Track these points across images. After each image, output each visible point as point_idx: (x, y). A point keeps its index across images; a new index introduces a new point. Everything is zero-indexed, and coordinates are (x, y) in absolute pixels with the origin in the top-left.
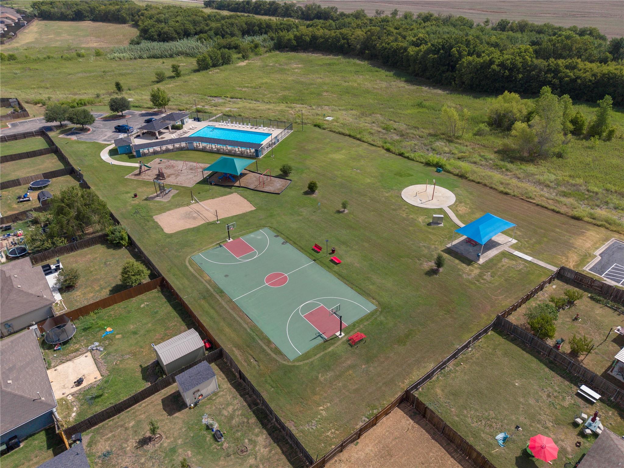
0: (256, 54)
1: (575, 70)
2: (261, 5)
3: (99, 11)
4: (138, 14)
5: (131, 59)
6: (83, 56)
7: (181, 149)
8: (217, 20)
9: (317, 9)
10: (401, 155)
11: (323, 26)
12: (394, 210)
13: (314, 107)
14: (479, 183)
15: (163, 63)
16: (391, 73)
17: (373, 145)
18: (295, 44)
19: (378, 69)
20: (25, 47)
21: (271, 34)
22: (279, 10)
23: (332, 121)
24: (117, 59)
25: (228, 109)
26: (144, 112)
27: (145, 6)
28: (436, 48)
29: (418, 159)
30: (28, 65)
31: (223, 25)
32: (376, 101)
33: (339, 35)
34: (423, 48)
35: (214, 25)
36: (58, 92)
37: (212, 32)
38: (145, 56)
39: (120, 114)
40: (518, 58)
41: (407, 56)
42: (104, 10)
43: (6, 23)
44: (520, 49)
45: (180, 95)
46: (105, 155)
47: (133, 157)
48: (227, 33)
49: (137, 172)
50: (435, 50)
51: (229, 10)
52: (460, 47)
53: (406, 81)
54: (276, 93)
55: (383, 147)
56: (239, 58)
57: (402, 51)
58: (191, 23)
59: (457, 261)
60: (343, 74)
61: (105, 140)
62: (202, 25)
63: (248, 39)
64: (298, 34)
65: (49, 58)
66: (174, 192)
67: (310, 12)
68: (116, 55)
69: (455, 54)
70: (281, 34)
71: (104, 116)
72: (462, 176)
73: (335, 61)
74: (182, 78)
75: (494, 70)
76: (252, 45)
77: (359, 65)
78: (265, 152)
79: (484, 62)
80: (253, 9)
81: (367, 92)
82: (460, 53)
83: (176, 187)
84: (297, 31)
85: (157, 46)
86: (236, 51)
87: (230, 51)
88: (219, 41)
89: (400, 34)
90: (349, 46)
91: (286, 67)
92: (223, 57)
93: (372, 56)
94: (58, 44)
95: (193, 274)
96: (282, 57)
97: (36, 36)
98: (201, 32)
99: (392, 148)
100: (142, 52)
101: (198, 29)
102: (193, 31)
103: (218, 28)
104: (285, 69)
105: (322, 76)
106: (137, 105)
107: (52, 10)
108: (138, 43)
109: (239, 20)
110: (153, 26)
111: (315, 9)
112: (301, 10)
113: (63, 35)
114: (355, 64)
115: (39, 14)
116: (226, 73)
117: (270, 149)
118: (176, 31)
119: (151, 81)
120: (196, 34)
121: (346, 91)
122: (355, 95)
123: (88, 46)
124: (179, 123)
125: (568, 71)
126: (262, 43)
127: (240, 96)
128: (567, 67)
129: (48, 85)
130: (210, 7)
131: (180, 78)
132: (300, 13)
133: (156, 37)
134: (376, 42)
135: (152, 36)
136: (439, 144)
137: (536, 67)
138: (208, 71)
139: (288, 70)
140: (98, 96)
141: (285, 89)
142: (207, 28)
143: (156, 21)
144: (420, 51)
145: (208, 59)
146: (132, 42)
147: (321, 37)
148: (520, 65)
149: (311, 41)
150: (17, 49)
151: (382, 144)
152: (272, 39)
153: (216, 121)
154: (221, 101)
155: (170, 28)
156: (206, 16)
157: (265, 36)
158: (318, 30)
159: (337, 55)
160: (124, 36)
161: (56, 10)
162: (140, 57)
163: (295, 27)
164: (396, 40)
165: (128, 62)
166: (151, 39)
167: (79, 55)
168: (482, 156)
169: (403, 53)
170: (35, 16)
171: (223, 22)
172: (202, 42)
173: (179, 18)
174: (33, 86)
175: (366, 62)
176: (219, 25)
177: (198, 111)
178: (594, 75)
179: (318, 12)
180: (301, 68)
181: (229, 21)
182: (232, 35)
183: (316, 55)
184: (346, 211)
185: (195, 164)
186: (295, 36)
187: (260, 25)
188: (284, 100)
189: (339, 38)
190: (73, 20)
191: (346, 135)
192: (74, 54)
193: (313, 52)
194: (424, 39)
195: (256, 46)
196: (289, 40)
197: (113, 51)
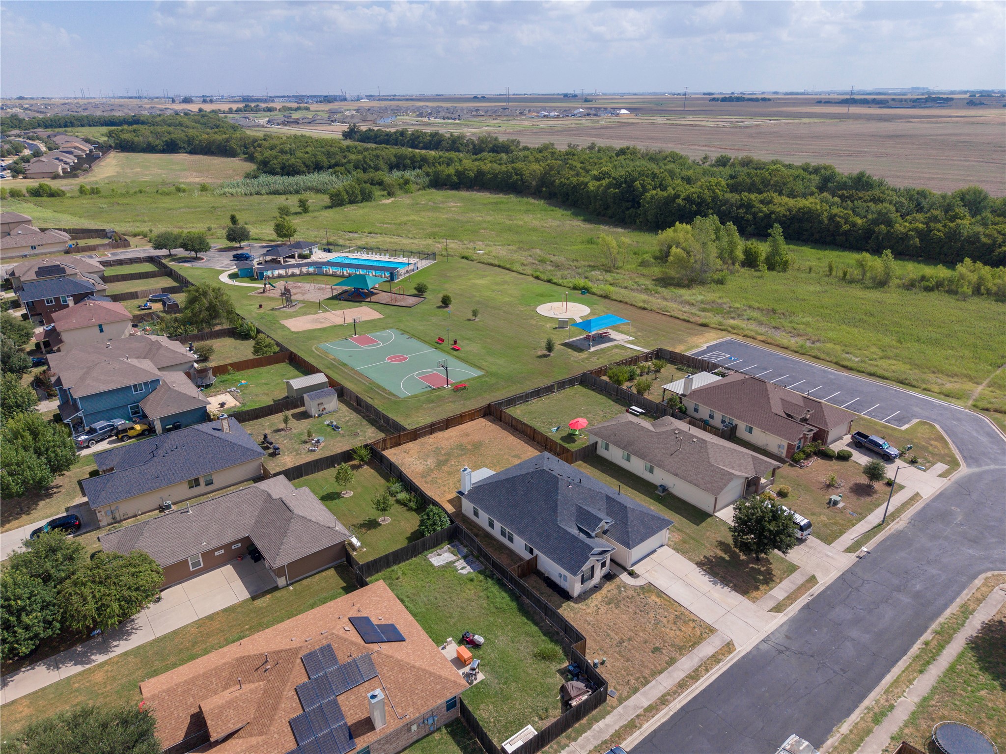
0: (406, 192)
1: (770, 205)
2: (419, 137)
3: (200, 141)
4: (253, 145)
5: (246, 194)
6: (184, 191)
7: (308, 274)
8: (359, 152)
9: (494, 142)
10: (549, 281)
11: (493, 159)
12: (525, 319)
13: (465, 242)
14: (620, 302)
15: (287, 199)
16: (569, 213)
17: (522, 274)
18: (456, 180)
19: (554, 208)
20: (106, 181)
21: (426, 168)
22: (444, 143)
23: (483, 254)
24: (228, 195)
25: (363, 243)
26: (264, 244)
27: (262, 136)
28: (617, 182)
29: (566, 284)
30: (116, 200)
31: (365, 157)
32: (540, 238)
33: (511, 170)
34: (604, 182)
35: (353, 157)
36: (160, 226)
37: (351, 165)
38: (264, 192)
39: (238, 245)
40: (706, 191)
41: (588, 192)
42: (207, 140)
43: (75, 154)
44: (710, 182)
45: (308, 229)
46: (224, 278)
47: (255, 280)
48: (370, 166)
49: (261, 290)
50: (616, 184)
51: (376, 143)
52: (644, 181)
53: (584, 220)
54: (423, 229)
55: (532, 275)
56: (383, 196)
57: (583, 187)
58: (325, 155)
59: (570, 350)
60: (510, 213)
61: (222, 267)
62: (338, 157)
63: (397, 174)
64: (460, 168)
65: (141, 192)
66: (300, 305)
67: (484, 146)
68: (227, 190)
69: (638, 188)
70: (439, 168)
71: (219, 247)
72: (606, 297)
73: (505, 200)
74: (311, 214)
75: (679, 204)
76: (402, 181)
77: (532, 204)
78: (401, 278)
79: (669, 196)
80: (408, 141)
81: (534, 230)
82: (643, 186)
83: (303, 302)
84: (461, 165)
85: (279, 181)
86: (381, 187)
87: (373, 187)
88: (358, 175)
89: (583, 169)
90: (524, 183)
91: (441, 205)
92: (363, 192)
93: (550, 194)
94: (148, 178)
95: (318, 355)
96: (438, 195)
97: (118, 169)
98: (337, 165)
99: (542, 276)
100: (261, 188)
101: (333, 161)
102: (326, 164)
103: (359, 161)
104: (439, 208)
105: (483, 215)
106: (257, 237)
107: (136, 139)
108: (255, 177)
109: (387, 151)
110: (276, 157)
111: (490, 142)
112: (472, 142)
113: (153, 169)
114: (527, 203)
115: (116, 144)
116: (366, 210)
117: (407, 275)
118: (304, 163)
119: (272, 216)
120: (330, 167)
121: (510, 229)
122: (517, 233)
123: (187, 181)
124: (307, 252)
125: (762, 206)
126: (413, 179)
127: (380, 232)
128: (762, 202)
129: (146, 219)
130: (350, 139)
131: (308, 214)
132: (471, 147)
133: (279, 170)
134: (555, 178)
135: (274, 169)
136: (596, 274)
137: (726, 202)
138: (343, 207)
139: (444, 208)
140: (209, 229)
141: (436, 226)
142: (344, 161)
143: (279, 152)
144: (602, 185)
145: (344, 193)
146: (247, 176)
147: (489, 172)
148: (709, 200)
149: (476, 177)
150: (96, 183)
151: (531, 272)
152: (428, 174)
153: (350, 252)
154: (356, 235)
155: (298, 160)
156: (345, 147)
157: (418, 171)
158: (485, 164)
159: (508, 194)
160: (234, 171)
161: (141, 139)
162: (258, 193)
163: (458, 160)
164: (577, 175)
165: (242, 199)
166: (273, 173)
167: (179, 190)
168: (636, 282)
169: (584, 188)
170: (111, 146)
171: (366, 153)
172: (338, 177)
173: (308, 149)
174: (127, 220)
175: (542, 202)
176: (360, 157)
177: (329, 244)
178: (790, 210)
179: (494, 146)
180: (460, 207)
181: (374, 153)
182: (377, 169)
183: (482, 194)
184: (477, 320)
185: (324, 286)
186: (457, 171)
187: (413, 159)
188: (433, 235)
189: (511, 174)
190: (163, 151)
191: (496, 266)
192: (173, 188)
193: (478, 191)
194: (608, 173)
195: (407, 182)
196: (449, 176)
197: (222, 186)
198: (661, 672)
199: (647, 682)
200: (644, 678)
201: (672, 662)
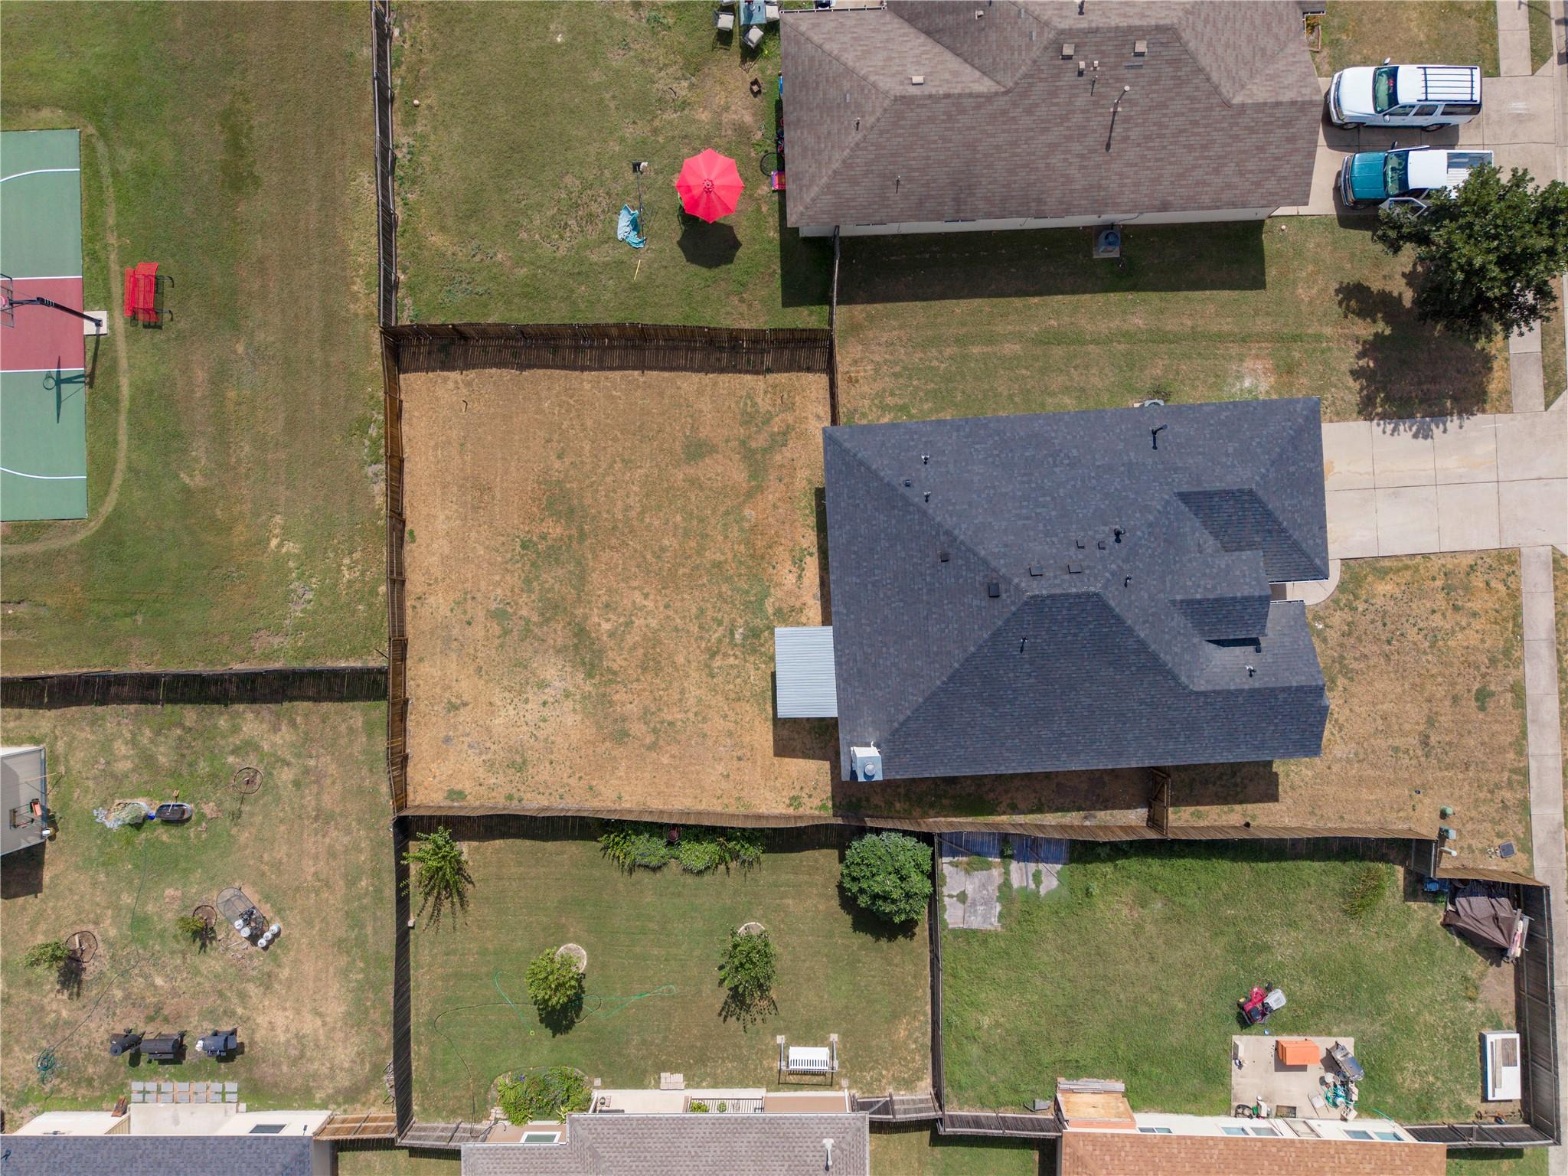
198: (1524, 734)
199: (1525, 773)
200: (1514, 771)
201: (1518, 692)
